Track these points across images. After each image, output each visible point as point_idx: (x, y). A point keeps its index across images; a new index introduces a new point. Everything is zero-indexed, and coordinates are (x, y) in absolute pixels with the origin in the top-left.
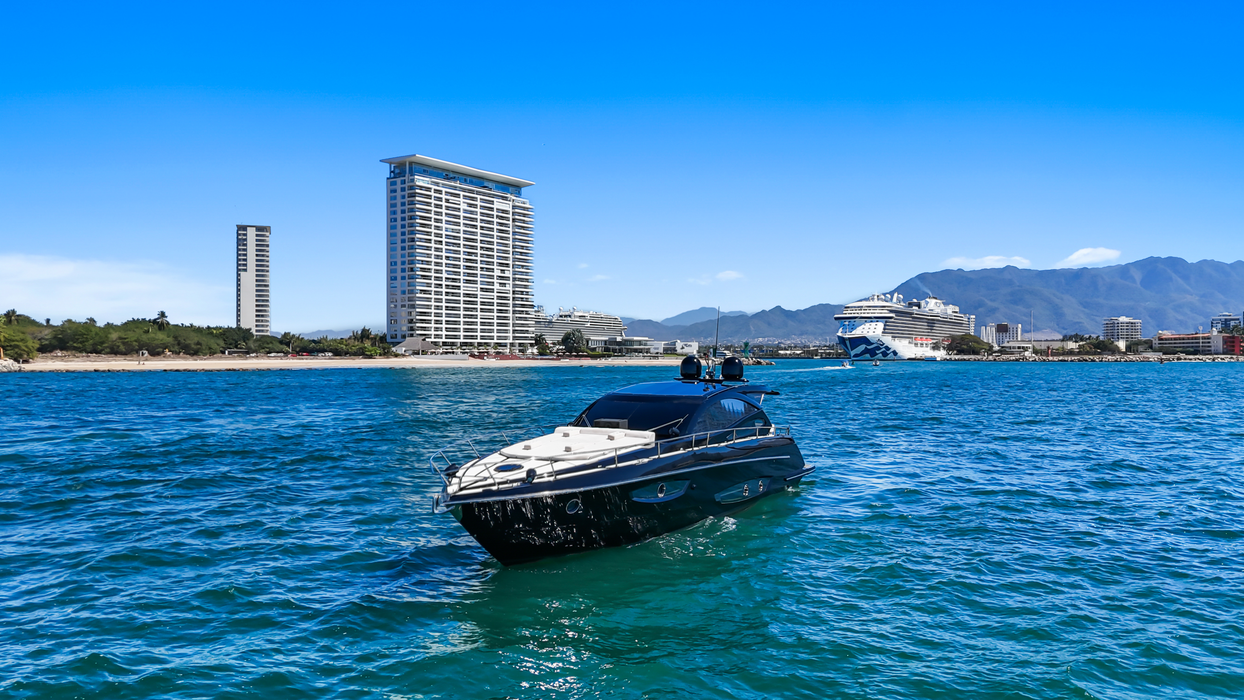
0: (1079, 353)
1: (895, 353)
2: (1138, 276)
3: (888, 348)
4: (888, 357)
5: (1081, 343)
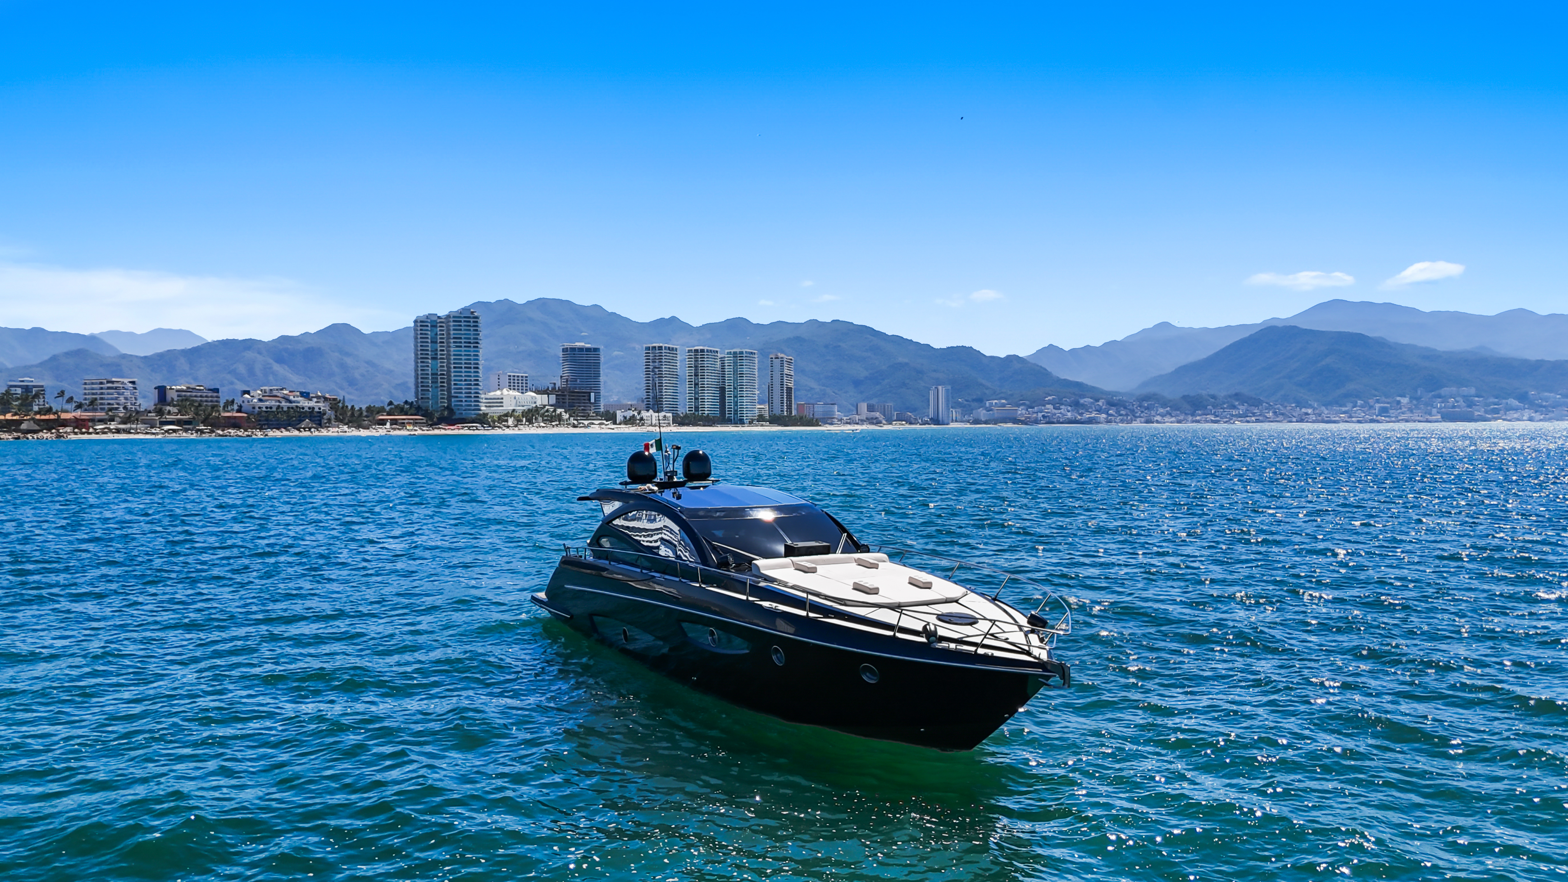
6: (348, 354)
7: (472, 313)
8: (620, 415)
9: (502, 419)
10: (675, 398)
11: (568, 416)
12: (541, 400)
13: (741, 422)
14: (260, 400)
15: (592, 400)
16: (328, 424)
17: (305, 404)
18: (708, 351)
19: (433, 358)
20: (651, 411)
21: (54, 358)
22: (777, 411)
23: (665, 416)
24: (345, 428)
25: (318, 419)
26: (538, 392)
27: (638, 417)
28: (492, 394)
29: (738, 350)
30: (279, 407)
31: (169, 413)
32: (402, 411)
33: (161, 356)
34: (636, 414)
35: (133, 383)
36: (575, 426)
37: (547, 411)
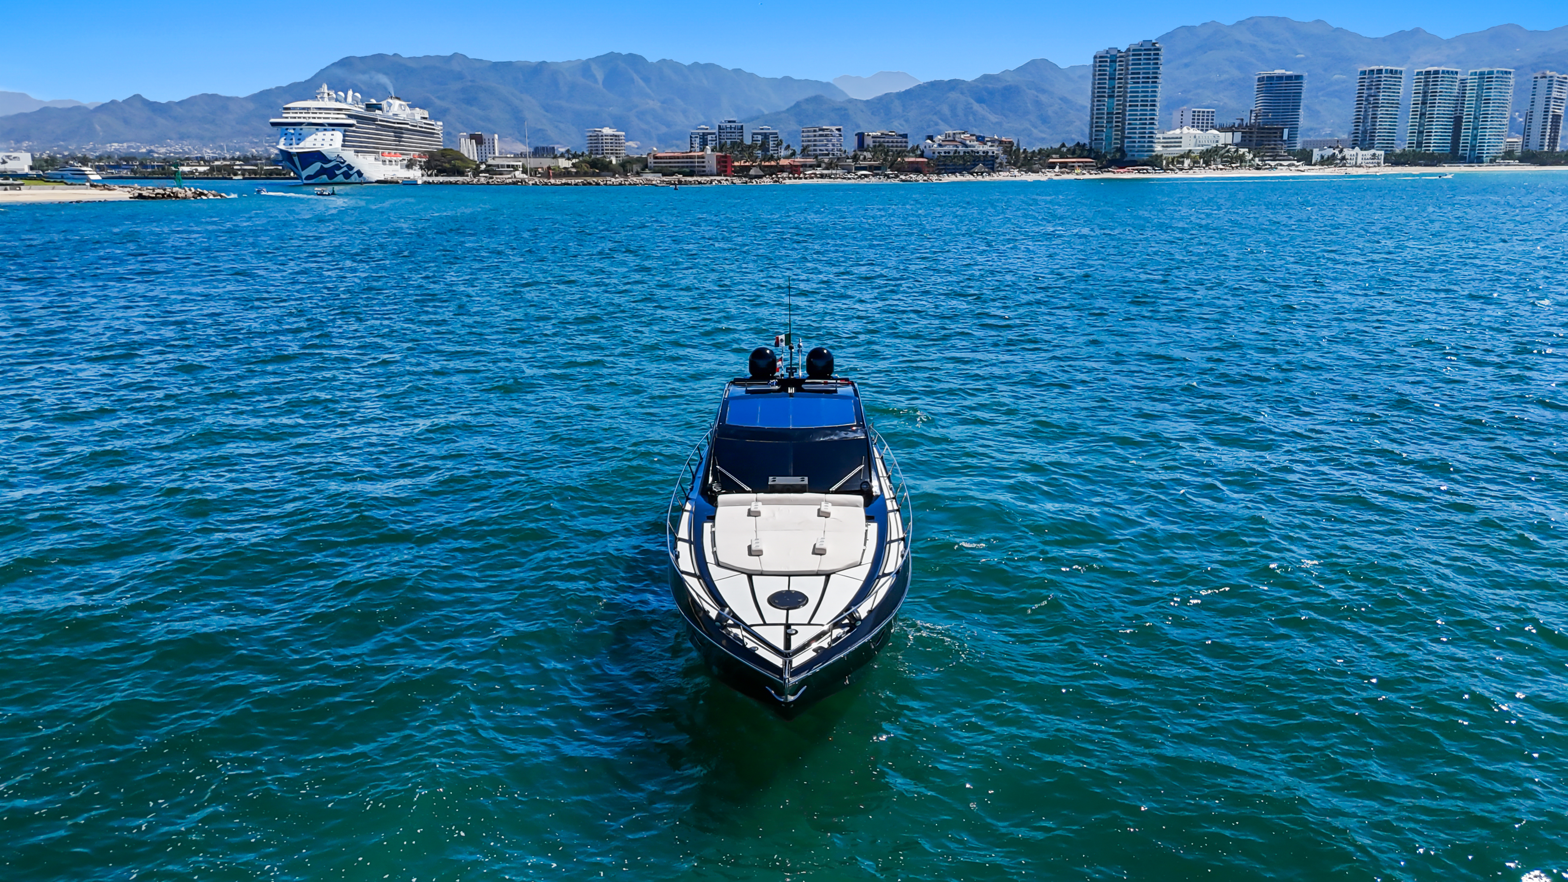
0: (577, 175)
1: (360, 174)
2: (600, 75)
3: (350, 167)
4: (353, 179)
5: (574, 161)
6: (1044, 91)
7: (1154, 44)
8: (1316, 154)
9: (1177, 161)
10: (1391, 131)
11: (1251, 156)
12: (1225, 138)
13: (1479, 160)
14: (940, 145)
15: (1285, 137)
16: (1001, 168)
17: (980, 148)
18: (1443, 72)
19: (1109, 97)
20: (1357, 148)
21: (798, 104)
22: (1534, 146)
23: (1374, 155)
24: (1016, 172)
25: (990, 164)
26: (1222, 129)
27: (1339, 156)
28: (1170, 133)
29: (1486, 70)
30: (956, 152)
31: (865, 159)
32: (1072, 152)
33: (880, 99)
34: (1336, 152)
35: (839, 130)
36: (1258, 168)
37: (1228, 151)
